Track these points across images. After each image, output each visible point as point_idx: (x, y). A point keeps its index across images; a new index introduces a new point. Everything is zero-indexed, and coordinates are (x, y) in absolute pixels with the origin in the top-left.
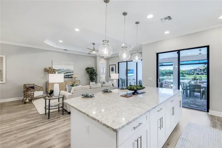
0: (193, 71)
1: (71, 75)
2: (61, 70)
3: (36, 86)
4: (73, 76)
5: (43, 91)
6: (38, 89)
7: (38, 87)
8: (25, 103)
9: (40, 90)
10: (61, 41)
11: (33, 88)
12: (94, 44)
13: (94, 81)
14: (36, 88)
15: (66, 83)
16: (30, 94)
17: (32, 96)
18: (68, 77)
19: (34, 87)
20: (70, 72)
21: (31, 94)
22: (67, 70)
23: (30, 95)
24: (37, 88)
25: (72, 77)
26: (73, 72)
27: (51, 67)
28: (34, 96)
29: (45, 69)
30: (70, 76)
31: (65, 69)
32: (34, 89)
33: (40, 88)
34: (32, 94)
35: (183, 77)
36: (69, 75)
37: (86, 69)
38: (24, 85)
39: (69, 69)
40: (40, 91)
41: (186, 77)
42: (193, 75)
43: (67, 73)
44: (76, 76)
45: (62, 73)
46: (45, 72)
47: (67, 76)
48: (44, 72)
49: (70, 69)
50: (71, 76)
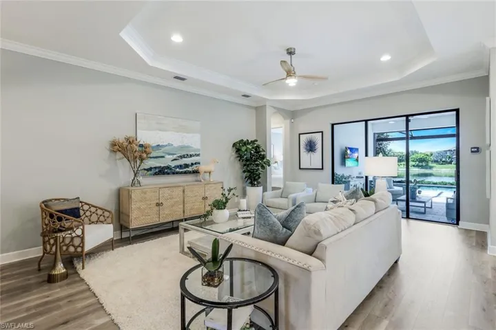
0: (448, 154)
1: (192, 164)
2: (163, 146)
3: (86, 207)
4: (202, 168)
5: (112, 223)
6: (94, 218)
7: (93, 209)
8: (51, 279)
9: (102, 218)
10: (177, 38)
11: (75, 213)
12: (290, 52)
13: (259, 183)
14: (85, 212)
15: (184, 191)
16: (67, 241)
17: (76, 248)
18: (185, 173)
19: (78, 209)
20: (191, 156)
21: (72, 238)
22: (182, 148)
23: (68, 246)
24: (88, 214)
25: (196, 172)
26: (198, 155)
27: (133, 135)
28: (83, 247)
29: (114, 144)
30: (190, 169)
31: (176, 145)
32: (79, 216)
33: (100, 212)
34: (77, 242)
35: (427, 168)
36: (187, 166)
37: (234, 145)
38: (43, 202)
39: (186, 143)
40: (102, 222)
41: (434, 169)
42: (450, 165)
43: (182, 157)
44: (211, 167)
45: (167, 156)
46: (113, 154)
47: (180, 167)
48: (108, 152)
49: (190, 144)
50: (194, 168)
